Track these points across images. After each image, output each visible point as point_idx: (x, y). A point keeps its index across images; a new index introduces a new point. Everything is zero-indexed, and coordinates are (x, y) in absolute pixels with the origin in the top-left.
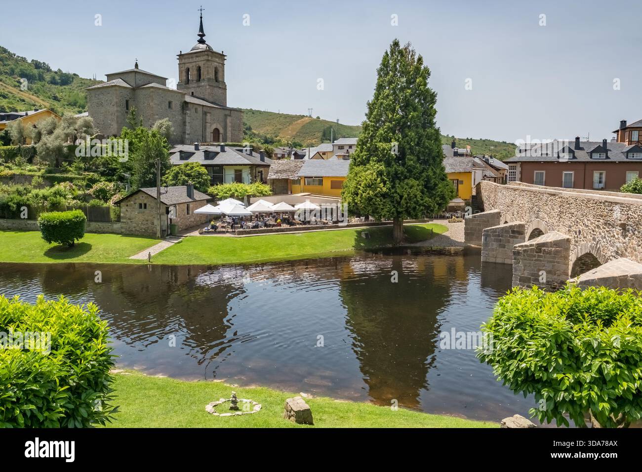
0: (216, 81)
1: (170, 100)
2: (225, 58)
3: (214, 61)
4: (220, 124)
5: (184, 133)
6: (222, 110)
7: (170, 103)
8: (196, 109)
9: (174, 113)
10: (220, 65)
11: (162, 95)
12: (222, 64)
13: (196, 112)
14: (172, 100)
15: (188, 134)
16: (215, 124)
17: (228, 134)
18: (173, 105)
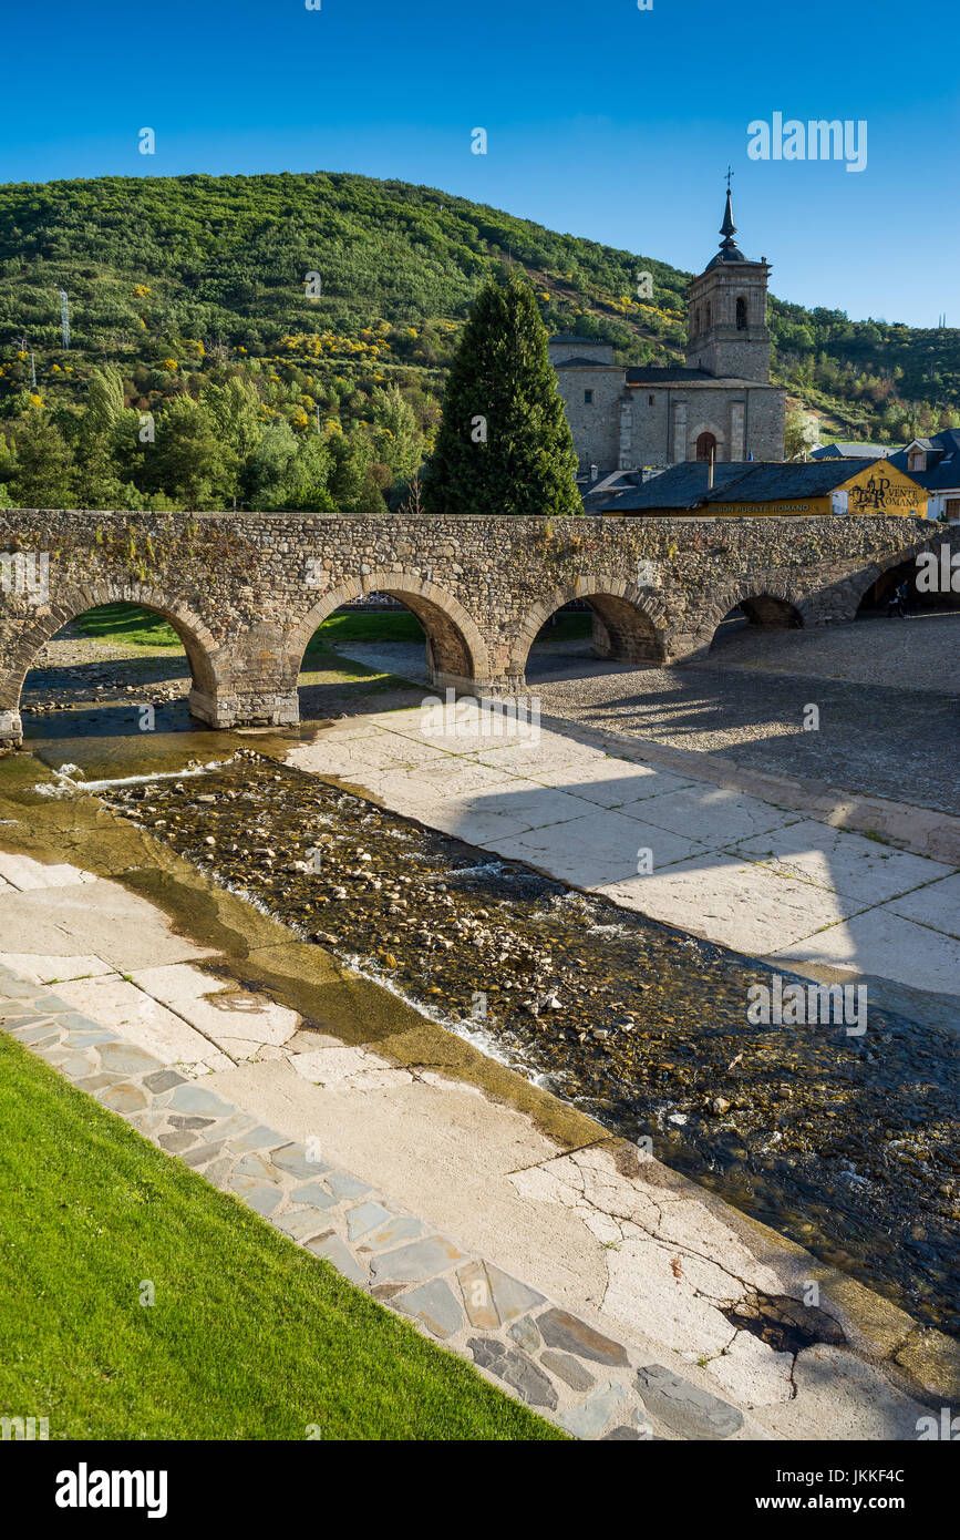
0: (739, 328)
1: (589, 387)
2: (769, 271)
3: (735, 286)
4: (715, 422)
5: (617, 449)
6: (724, 392)
7: (588, 394)
8: (651, 398)
9: (597, 411)
10: (753, 289)
11: (569, 381)
12: (759, 286)
13: (651, 403)
14: (592, 388)
15: (625, 451)
16: (703, 425)
17: (733, 444)
18: (595, 398)
